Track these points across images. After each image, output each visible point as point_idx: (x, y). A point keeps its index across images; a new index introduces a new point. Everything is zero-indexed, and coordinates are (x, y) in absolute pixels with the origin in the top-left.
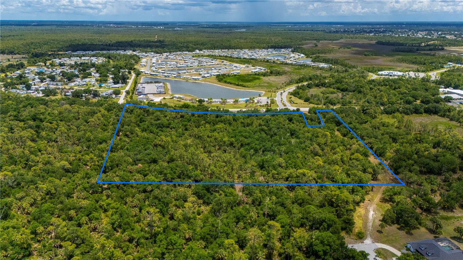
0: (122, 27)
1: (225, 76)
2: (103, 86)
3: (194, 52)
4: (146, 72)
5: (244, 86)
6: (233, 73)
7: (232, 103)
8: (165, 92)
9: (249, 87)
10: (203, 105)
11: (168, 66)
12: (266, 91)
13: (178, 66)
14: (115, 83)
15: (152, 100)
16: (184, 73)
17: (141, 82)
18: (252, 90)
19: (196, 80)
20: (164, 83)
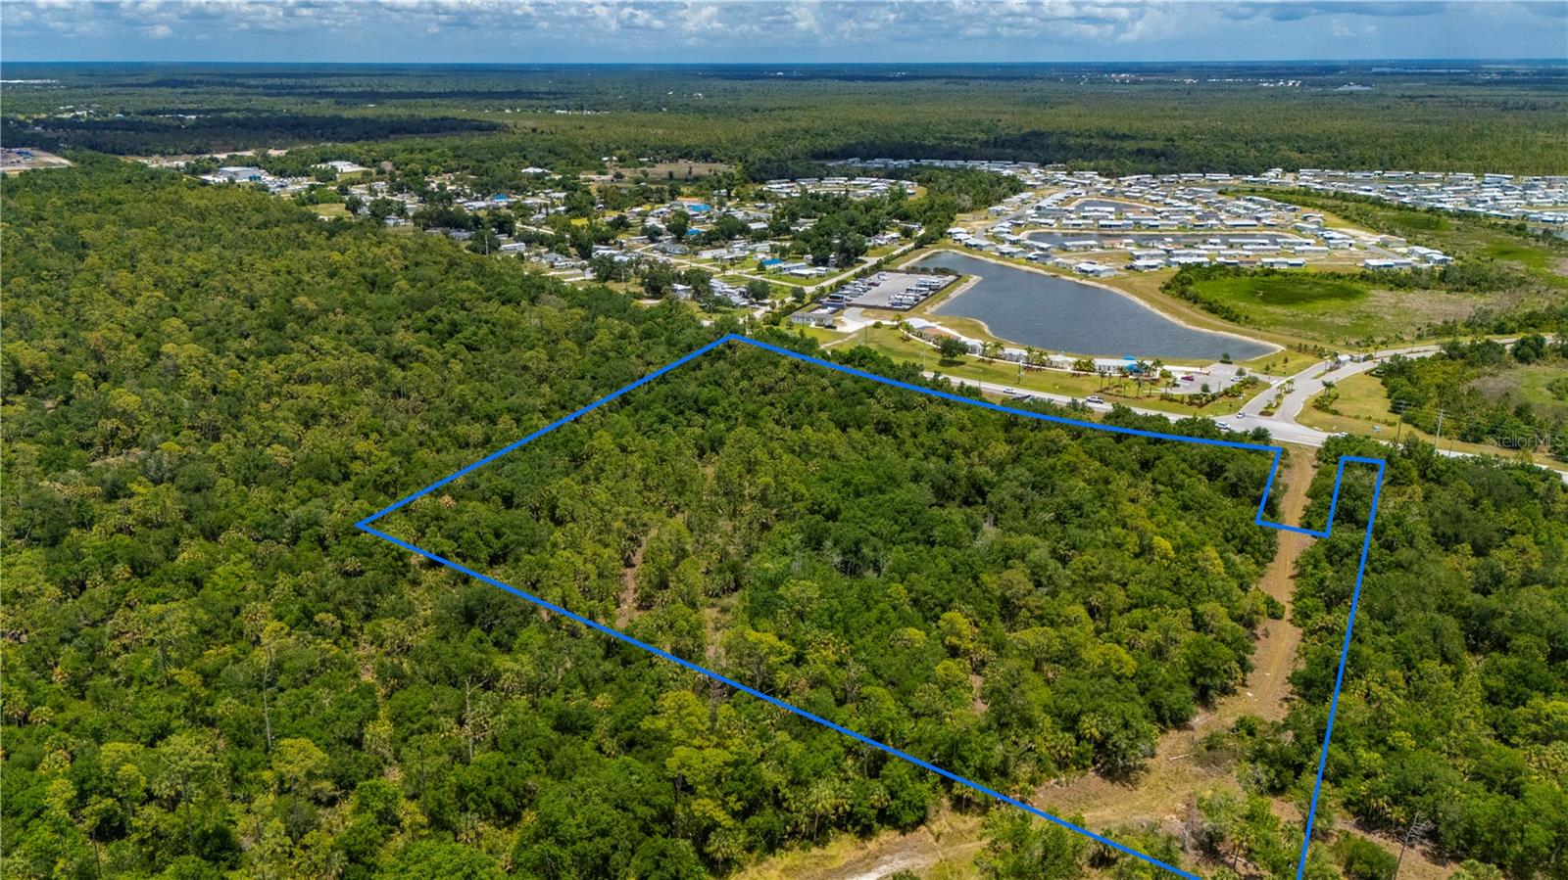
0: (1151, 82)
1: (1217, 274)
2: (769, 267)
3: (1250, 178)
4: (959, 236)
5: (1231, 316)
6: (1272, 264)
7: (1069, 370)
8: (913, 306)
9: (1253, 322)
10: (962, 363)
11: (1065, 221)
12: (1290, 347)
13: (1102, 222)
14: (815, 263)
15: (830, 327)
16: (1085, 247)
17: (902, 267)
18: (1243, 334)
19: (1087, 278)
20: (959, 277)
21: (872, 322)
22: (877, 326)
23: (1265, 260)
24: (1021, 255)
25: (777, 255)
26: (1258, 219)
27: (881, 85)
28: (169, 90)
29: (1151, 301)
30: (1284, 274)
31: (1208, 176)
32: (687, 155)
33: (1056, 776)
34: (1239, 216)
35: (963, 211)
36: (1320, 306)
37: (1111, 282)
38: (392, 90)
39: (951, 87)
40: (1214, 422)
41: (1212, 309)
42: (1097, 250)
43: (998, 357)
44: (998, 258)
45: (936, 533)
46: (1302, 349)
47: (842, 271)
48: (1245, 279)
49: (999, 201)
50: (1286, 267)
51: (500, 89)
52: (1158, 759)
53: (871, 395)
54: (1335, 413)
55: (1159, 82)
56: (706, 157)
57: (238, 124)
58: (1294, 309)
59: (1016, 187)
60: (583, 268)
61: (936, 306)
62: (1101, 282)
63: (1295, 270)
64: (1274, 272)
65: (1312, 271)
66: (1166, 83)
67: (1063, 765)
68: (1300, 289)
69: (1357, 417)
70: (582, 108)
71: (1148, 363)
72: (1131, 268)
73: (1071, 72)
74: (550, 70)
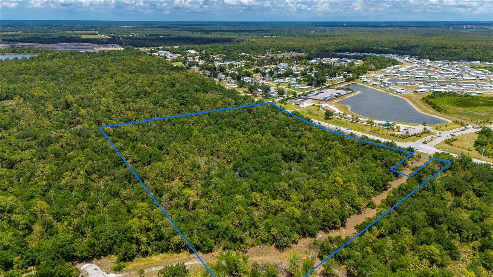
0: (478, 28)
1: (446, 95)
2: (292, 86)
3: (488, 63)
4: (362, 79)
5: (439, 110)
6: (470, 93)
7: (365, 123)
8: (329, 100)
9: (448, 112)
10: (332, 119)
11: (404, 75)
12: (453, 121)
13: (416, 76)
14: (308, 85)
15: (298, 105)
16: (404, 84)
17: (336, 88)
18: (439, 116)
19: (397, 94)
20: (353, 91)
21: (312, 104)
22: (313, 105)
23: (467, 91)
24: (379, 86)
25: (298, 82)
26: (478, 77)
27: (376, 28)
28: (162, 29)
29: (414, 103)
30: (473, 97)
31: (471, 62)
32: (293, 50)
33: (260, 245)
34: (472, 76)
35: (370, 70)
36: (478, 108)
37: (404, 96)
38: (222, 29)
39: (401, 29)
40: (395, 144)
41: (434, 107)
42: (408, 85)
43: (344, 118)
44: (371, 86)
45: (272, 169)
46: (457, 122)
47: (316, 88)
48: (457, 98)
49: (386, 67)
50: (475, 94)
51: (253, 29)
52: (297, 245)
53: (288, 126)
54: (451, 145)
55: (481, 28)
56: (299, 51)
57: (173, 39)
58: (466, 109)
59: (395, 63)
60: (235, 83)
61: (339, 100)
62: (401, 96)
63: (478, 95)
64: (469, 96)
65: (484, 96)
66: (483, 29)
67: (264, 242)
68: (476, 102)
69: (458, 147)
70: (272, 35)
71: (391, 123)
72: (415, 92)
73: (448, 24)
74: (272, 24)
